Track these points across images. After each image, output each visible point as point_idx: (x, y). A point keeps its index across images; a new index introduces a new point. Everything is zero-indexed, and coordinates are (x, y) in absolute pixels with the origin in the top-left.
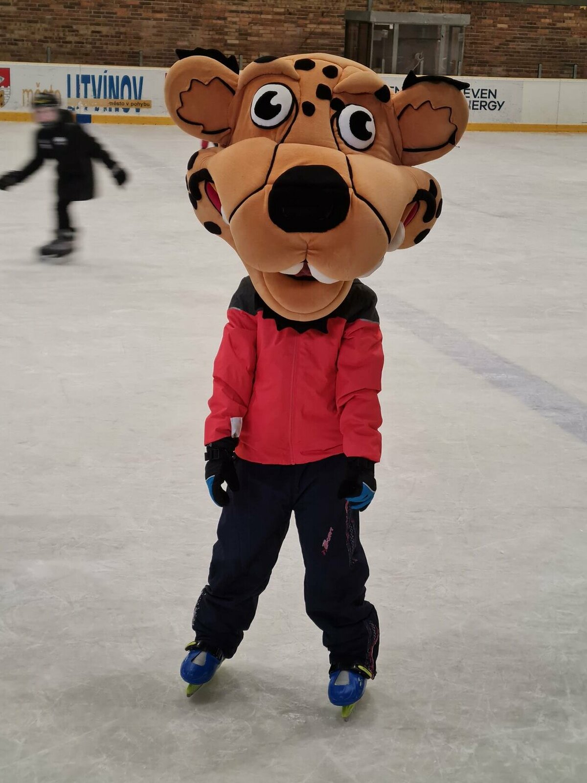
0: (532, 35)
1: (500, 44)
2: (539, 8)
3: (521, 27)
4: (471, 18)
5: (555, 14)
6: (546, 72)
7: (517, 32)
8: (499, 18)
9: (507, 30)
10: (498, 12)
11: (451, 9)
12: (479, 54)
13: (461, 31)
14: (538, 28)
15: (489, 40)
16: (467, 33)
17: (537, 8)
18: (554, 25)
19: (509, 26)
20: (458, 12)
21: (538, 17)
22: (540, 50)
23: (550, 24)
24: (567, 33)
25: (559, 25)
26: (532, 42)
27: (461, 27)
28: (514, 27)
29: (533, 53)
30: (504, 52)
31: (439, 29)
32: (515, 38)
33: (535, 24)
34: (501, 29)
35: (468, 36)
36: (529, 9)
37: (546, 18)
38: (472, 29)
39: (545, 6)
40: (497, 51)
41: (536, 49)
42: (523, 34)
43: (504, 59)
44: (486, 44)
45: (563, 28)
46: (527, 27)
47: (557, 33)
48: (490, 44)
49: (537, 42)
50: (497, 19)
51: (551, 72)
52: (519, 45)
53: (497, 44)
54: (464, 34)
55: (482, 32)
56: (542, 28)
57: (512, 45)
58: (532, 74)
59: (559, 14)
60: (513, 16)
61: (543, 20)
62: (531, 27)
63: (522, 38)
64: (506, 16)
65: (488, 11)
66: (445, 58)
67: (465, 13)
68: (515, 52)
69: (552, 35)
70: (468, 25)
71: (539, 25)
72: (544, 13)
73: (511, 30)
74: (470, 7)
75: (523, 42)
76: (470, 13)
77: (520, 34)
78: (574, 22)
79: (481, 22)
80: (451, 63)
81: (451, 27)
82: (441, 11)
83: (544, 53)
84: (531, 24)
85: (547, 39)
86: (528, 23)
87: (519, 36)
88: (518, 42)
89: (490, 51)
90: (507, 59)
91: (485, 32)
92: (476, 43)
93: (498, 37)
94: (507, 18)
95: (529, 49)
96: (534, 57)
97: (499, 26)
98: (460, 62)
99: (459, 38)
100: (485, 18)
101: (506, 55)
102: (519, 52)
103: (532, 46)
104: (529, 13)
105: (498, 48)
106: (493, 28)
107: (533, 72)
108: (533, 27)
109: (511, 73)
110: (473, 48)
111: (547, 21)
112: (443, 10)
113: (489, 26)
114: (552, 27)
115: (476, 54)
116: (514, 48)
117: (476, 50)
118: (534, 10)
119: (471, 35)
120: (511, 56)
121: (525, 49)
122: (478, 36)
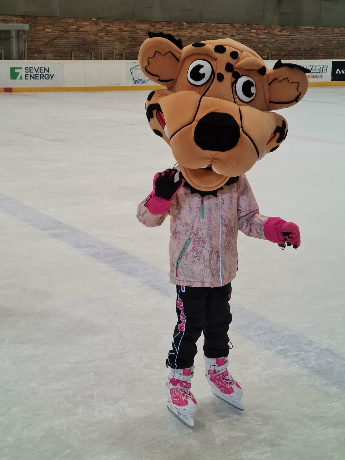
0: (66, 35)
1: (48, 41)
2: (69, 20)
3: (60, 31)
4: (30, 26)
5: (78, 23)
6: (77, 57)
7: (57, 34)
8: (46, 26)
9: (51, 32)
10: (45, 22)
11: (17, 21)
12: (36, 47)
13: (24, 34)
14: (69, 31)
15: (41, 39)
16: (28, 35)
17: (68, 20)
18: (78, 29)
19: (53, 31)
20: (21, 22)
21: (69, 25)
22: (72, 44)
23: (76, 29)
24: (86, 34)
25: (81, 29)
26: (67, 39)
27: (24, 31)
28: (55, 31)
29: (68, 46)
30: (51, 45)
31: (11, 32)
32: (57, 37)
33: (67, 29)
34: (49, 32)
35: (29, 36)
36: (63, 21)
37: (73, 25)
38: (31, 32)
39: (72, 19)
40: (47, 45)
41: (69, 44)
42: (61, 35)
43: (51, 49)
44: (40, 41)
45: (84, 31)
46: (63, 31)
47: (81, 34)
48: (42, 41)
49: (69, 39)
50: (45, 26)
51: (79, 57)
52: (59, 41)
53: (46, 41)
54: (26, 35)
55: (37, 34)
56: (72, 31)
57: (55, 41)
58: (69, 58)
59: (80, 23)
60: (54, 24)
61: (72, 27)
62: (65, 31)
63: (60, 37)
64: (50, 24)
65: (39, 22)
66: (16, 50)
67: (26, 23)
68: (57, 45)
69: (78, 35)
70: (28, 30)
71: (69, 29)
72: (72, 23)
73: (54, 33)
74: (28, 19)
75: (62, 39)
76: (29, 23)
77: (59, 35)
78: (89, 27)
79: (36, 28)
80: (20, 52)
81: (18, 32)
82: (11, 22)
83: (74, 46)
84: (65, 29)
85: (75, 38)
86: (63, 29)
87: (58, 36)
88: (58, 39)
89: (43, 45)
90: (53, 50)
91: (39, 34)
92: (34, 41)
93: (46, 37)
94: (51, 26)
95: (65, 43)
96: (69, 48)
97: (47, 30)
98: (25, 52)
99: (23, 38)
100: (38, 26)
101: (52, 47)
102: (60, 45)
103: (67, 42)
104: (63, 23)
105: (47, 43)
106: (43, 31)
107: (69, 56)
108: (66, 31)
109: (56, 58)
110: (33, 43)
111: (74, 27)
112: (12, 21)
113: (41, 30)
114: (77, 30)
115: (35, 46)
116: (56, 43)
117: (35, 45)
118: (66, 21)
119: (31, 36)
120: (55, 47)
121: (63, 43)
122: (35, 36)
